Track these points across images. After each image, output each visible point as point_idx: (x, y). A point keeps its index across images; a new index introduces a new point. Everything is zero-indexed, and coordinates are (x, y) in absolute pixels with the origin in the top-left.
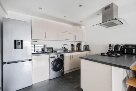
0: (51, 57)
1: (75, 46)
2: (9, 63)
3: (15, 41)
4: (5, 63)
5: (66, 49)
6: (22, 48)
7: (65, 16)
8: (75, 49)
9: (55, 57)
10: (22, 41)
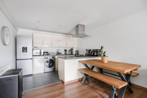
0: (45, 58)
1: (68, 51)
2: (20, 60)
3: (23, 48)
4: (18, 60)
5: (60, 53)
6: (27, 52)
7: (55, 30)
8: (68, 53)
9: (48, 58)
10: (27, 48)
